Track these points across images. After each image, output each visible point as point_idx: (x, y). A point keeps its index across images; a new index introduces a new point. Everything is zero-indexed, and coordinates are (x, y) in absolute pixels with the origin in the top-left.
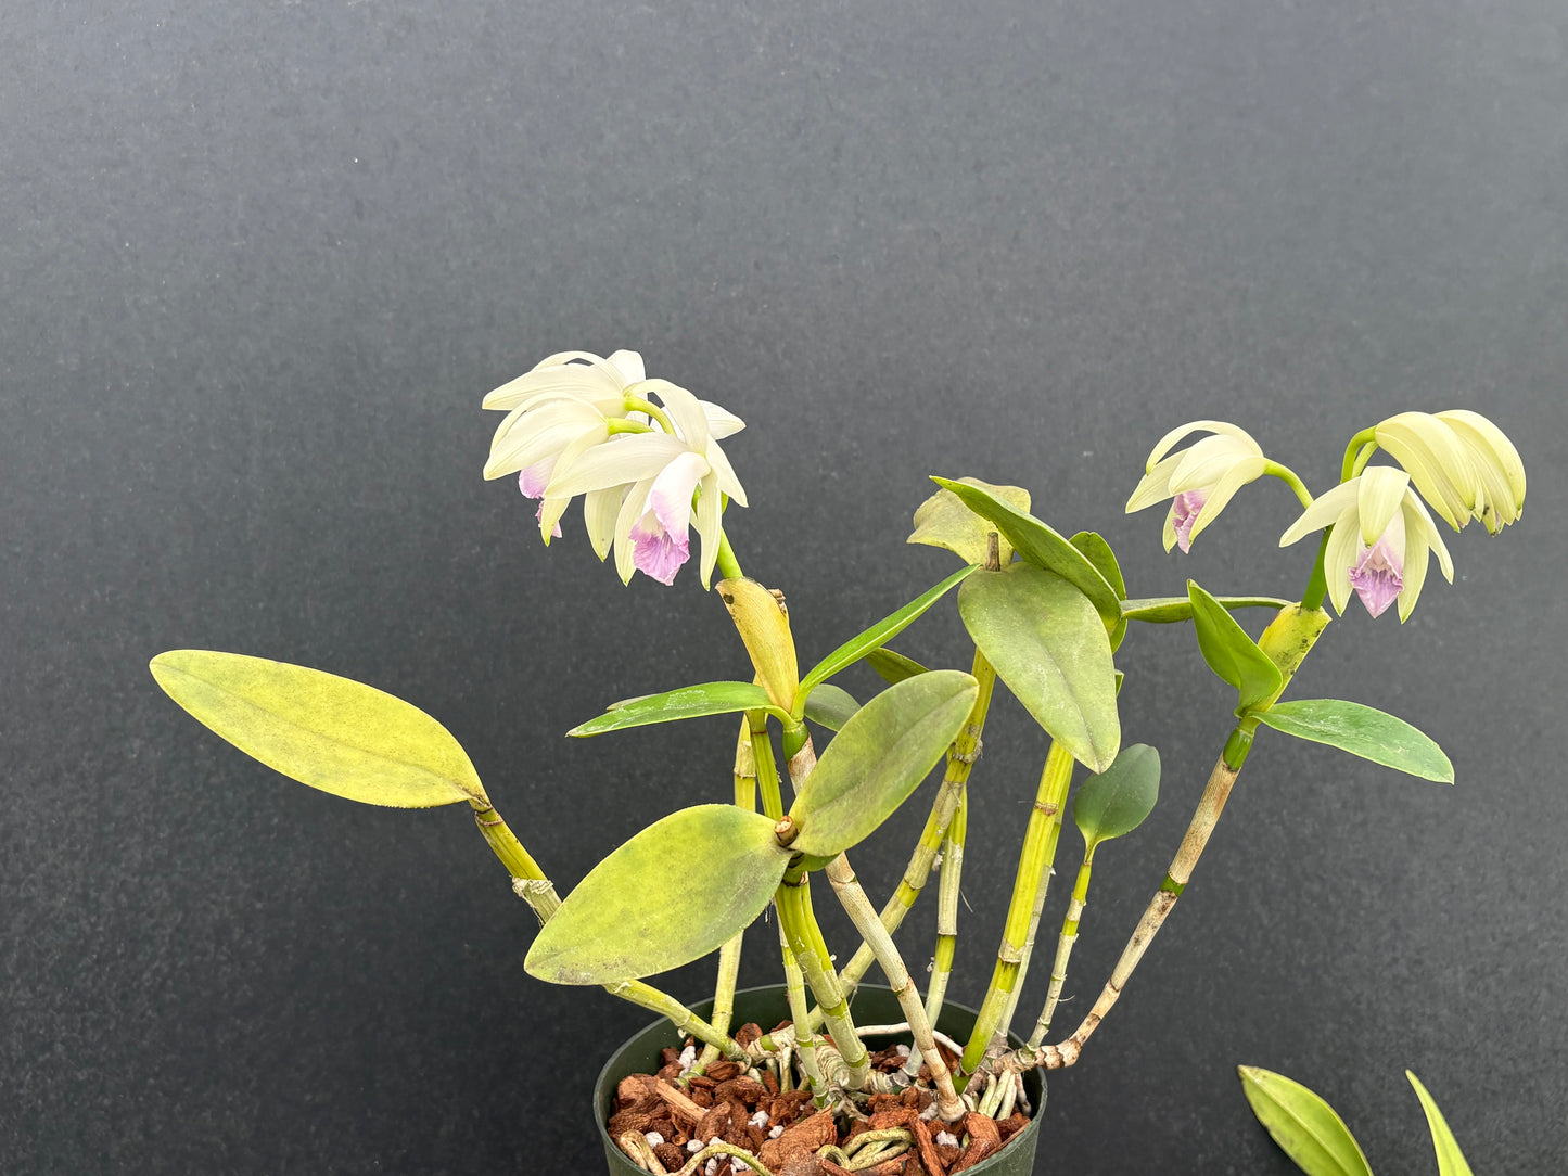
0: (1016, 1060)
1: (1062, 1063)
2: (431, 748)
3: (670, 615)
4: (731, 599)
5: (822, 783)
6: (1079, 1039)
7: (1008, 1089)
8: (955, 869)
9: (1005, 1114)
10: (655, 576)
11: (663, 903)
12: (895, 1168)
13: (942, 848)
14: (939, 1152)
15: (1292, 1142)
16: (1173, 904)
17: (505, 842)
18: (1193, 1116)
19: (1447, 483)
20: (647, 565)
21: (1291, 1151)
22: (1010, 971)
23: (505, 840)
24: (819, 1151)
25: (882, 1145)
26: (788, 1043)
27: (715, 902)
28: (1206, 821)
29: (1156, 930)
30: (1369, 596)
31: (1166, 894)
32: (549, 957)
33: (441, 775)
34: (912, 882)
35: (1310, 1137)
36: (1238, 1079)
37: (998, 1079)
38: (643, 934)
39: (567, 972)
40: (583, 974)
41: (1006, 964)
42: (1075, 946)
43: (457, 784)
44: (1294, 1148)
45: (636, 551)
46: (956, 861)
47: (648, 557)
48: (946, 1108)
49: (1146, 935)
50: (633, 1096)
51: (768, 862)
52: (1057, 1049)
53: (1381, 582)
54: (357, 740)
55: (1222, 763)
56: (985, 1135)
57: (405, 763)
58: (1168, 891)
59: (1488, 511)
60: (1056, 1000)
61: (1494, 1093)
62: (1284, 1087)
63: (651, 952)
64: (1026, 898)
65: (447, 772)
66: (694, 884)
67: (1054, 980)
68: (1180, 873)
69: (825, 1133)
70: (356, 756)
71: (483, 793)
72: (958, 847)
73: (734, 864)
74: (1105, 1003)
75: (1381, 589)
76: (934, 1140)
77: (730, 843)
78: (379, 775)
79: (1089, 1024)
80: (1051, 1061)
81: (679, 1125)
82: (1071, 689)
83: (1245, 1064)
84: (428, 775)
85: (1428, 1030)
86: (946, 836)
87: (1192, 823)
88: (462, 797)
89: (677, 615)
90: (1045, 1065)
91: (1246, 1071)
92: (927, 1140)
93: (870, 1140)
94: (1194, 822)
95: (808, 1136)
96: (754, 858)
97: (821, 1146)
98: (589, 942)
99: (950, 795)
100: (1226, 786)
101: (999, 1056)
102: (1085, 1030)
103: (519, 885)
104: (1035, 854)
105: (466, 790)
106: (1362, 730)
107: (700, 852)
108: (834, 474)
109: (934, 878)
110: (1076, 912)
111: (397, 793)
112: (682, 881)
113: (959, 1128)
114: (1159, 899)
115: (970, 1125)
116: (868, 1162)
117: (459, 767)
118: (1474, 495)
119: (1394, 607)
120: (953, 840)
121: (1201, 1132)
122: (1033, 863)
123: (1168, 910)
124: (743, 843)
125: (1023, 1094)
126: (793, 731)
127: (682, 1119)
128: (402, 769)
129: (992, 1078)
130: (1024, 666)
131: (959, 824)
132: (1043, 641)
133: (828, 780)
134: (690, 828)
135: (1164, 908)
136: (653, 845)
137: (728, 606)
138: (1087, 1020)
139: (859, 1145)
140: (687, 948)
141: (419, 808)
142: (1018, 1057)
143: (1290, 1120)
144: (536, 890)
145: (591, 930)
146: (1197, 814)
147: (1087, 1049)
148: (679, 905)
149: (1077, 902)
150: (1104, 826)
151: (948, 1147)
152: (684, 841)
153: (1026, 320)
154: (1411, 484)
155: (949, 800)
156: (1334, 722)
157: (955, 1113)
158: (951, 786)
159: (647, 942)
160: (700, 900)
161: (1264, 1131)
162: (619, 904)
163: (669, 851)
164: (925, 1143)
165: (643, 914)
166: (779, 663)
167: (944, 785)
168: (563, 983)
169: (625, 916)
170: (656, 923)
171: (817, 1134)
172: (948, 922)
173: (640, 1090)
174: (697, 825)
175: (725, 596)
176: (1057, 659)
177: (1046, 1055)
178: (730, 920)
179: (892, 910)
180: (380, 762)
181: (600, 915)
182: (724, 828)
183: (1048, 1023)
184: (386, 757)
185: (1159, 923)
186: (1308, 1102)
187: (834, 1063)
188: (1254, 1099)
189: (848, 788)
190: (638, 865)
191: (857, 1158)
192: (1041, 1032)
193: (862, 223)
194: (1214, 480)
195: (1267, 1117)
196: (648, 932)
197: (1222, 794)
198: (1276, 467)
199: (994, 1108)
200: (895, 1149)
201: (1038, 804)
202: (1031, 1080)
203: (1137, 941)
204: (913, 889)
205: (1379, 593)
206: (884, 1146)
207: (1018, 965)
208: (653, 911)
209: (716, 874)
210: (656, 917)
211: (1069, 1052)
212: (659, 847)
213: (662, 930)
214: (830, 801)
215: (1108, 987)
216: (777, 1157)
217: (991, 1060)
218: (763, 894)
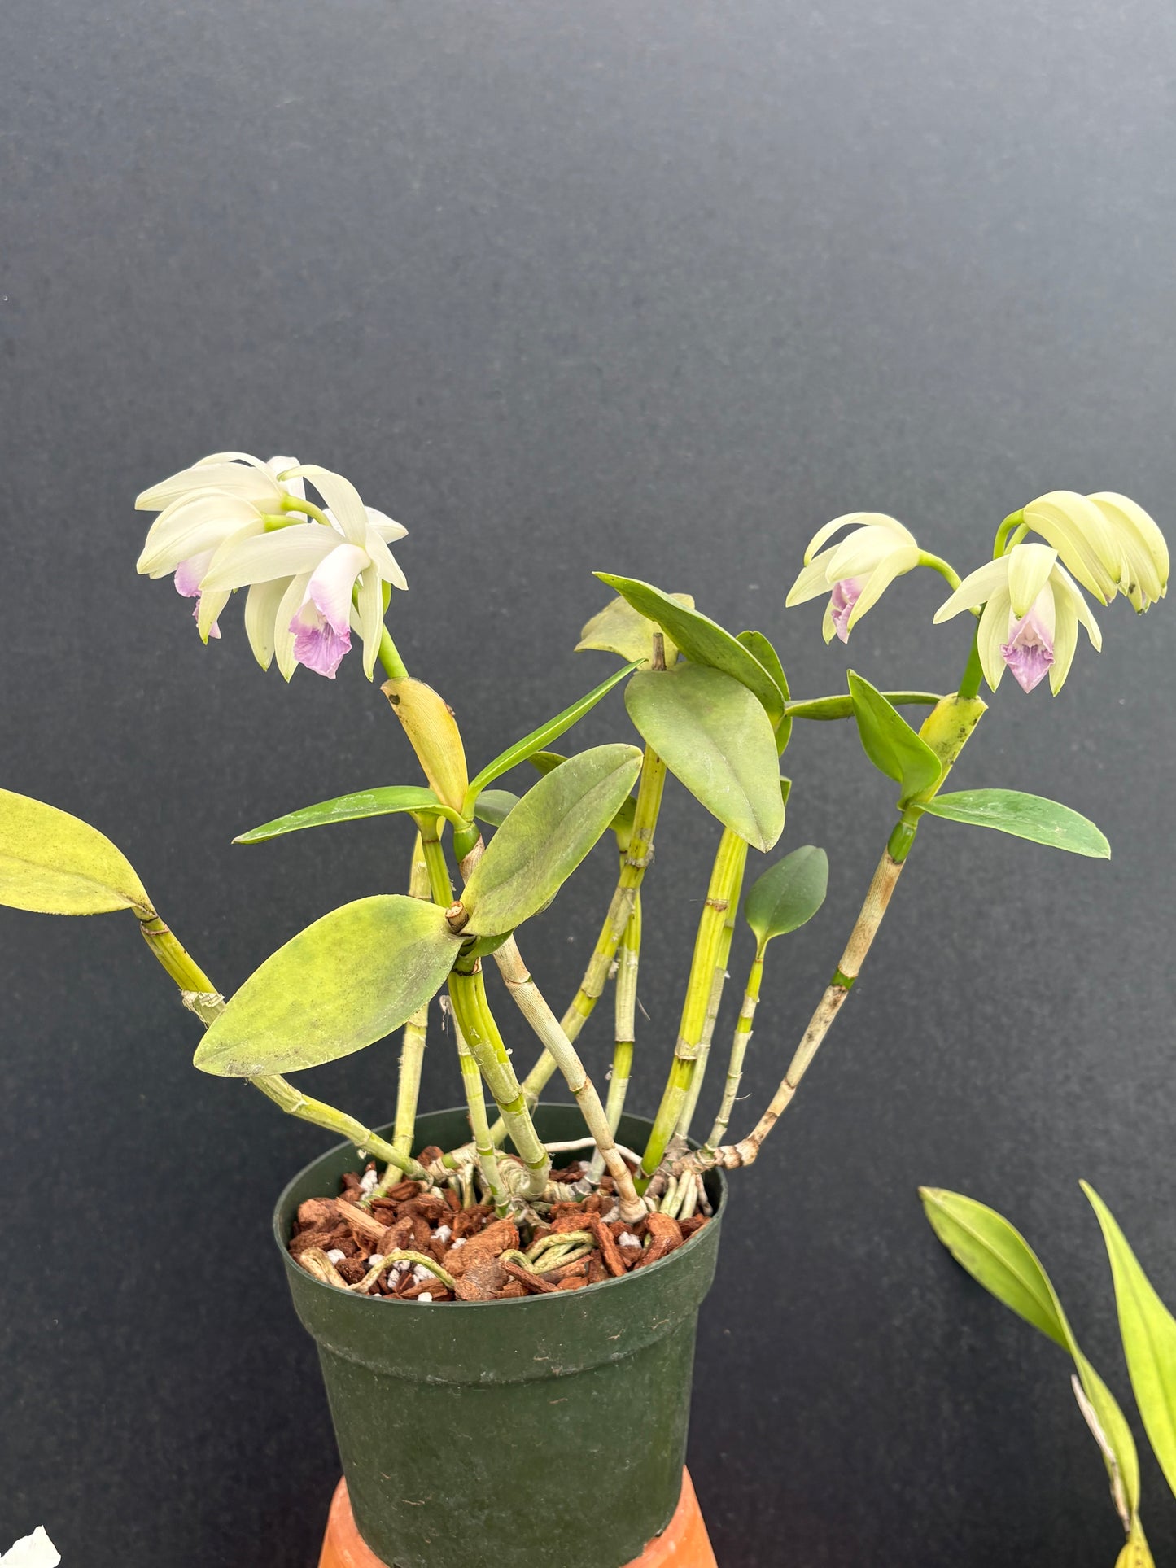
0: (695, 1160)
1: (741, 1162)
2: (93, 856)
3: (342, 757)
4: (396, 699)
5: (491, 866)
6: (757, 1138)
7: (688, 1190)
8: (630, 976)
9: (687, 1214)
10: (318, 669)
11: (334, 993)
12: (578, 1270)
13: (617, 956)
14: (622, 1252)
15: (973, 1260)
16: (843, 998)
17: (172, 952)
18: (876, 1239)
19: (1094, 558)
20: (308, 659)
21: (972, 1268)
22: (686, 1069)
23: (171, 949)
24: (502, 1256)
25: (565, 1248)
26: (470, 1160)
27: (387, 990)
28: (873, 914)
29: (829, 1024)
30: (1021, 670)
31: (837, 988)
32: (219, 1051)
33: (103, 884)
34: (589, 991)
35: (991, 1255)
36: (919, 1201)
37: (678, 1179)
38: (314, 1025)
39: (237, 1065)
40: (254, 1067)
41: (682, 1062)
42: (749, 1042)
43: (120, 892)
44: (976, 1266)
45: (296, 646)
46: (632, 968)
47: (309, 651)
48: (627, 1209)
49: (818, 1030)
50: (314, 1218)
51: (439, 949)
52: (735, 1148)
53: (1033, 657)
54: (16, 850)
55: (887, 855)
56: (666, 1234)
57: (65, 872)
58: (838, 985)
59: (1135, 589)
60: (733, 1099)
61: (1165, 1203)
62: (964, 1207)
63: (323, 1042)
64: (700, 995)
65: (110, 880)
66: (365, 974)
67: (731, 1078)
68: (850, 967)
69: (507, 1238)
70: (17, 865)
71: (148, 901)
72: (633, 953)
73: (405, 953)
74: (782, 1100)
75: (1033, 664)
76: (617, 1241)
77: (401, 932)
78: (39, 884)
79: (766, 1122)
80: (730, 1160)
81: (361, 1241)
82: (736, 774)
83: (927, 1185)
84: (91, 884)
85: (1101, 1144)
86: (621, 944)
87: (860, 917)
88: (126, 905)
89: (349, 756)
90: (724, 1166)
91: (927, 1192)
92: (609, 1241)
93: (552, 1244)
94: (862, 916)
95: (490, 1242)
96: (425, 945)
97: (504, 1250)
98: (259, 1035)
99: (624, 901)
100: (891, 879)
101: (679, 1158)
102: (763, 1128)
103: (189, 998)
105: (130, 899)
106: (1019, 813)
107: (370, 942)
109: (610, 986)
110: (749, 1010)
111: (57, 901)
112: (353, 972)
113: (641, 1228)
114: (830, 994)
115: (652, 1224)
116: (551, 1265)
117: (123, 876)
118: (1119, 568)
119: (1046, 681)
120: (628, 947)
121: (885, 1254)
122: (706, 959)
123: (840, 1004)
124: (414, 931)
125: (704, 1196)
126: (464, 831)
127: (364, 1236)
128: (64, 878)
129: (672, 1180)
130: (690, 755)
131: (633, 931)
132: (708, 732)
133: (497, 863)
134: (359, 919)
135: (835, 1003)
136: (323, 937)
137: (394, 706)
138: (765, 1118)
139: (541, 1250)
140: (359, 1035)
141: (81, 916)
142: (697, 1157)
143: (971, 1239)
144: (207, 1003)
145: (261, 1024)
146: (864, 908)
147: (766, 1149)
148: (351, 995)
149: (750, 999)
150: (774, 924)
151: (630, 1248)
152: (354, 933)
153: (689, 455)
154: (1059, 560)
155: (623, 906)
156: (993, 808)
157: (636, 1213)
158: (624, 891)
159: (319, 1032)
160: (371, 990)
161: (946, 1251)
162: (289, 998)
163: (339, 943)
164: (607, 1244)
165: (314, 1005)
167: (618, 891)
168: (234, 1075)
169: (295, 1009)
170: (327, 1014)
171: (499, 1240)
172: (625, 1028)
173: (321, 1212)
174: (368, 916)
175: (391, 696)
176: (721, 747)
177: (724, 1155)
178: (402, 1006)
179: (570, 1021)
180: (40, 871)
181: (270, 1008)
182: (394, 917)
183: (726, 1121)
184: (45, 866)
185: (831, 1017)
186: (988, 1221)
187: (516, 1175)
188: (935, 1219)
189: (518, 869)
190: (307, 958)
191: (540, 1262)
192: (719, 1132)
193: (524, 359)
194: (871, 569)
195: (949, 1237)
196: (320, 1023)
197: (888, 886)
198: (930, 558)
199: (675, 1209)
200: (578, 1252)
201: (709, 901)
202: (711, 1180)
203: (811, 1037)
204: (590, 998)
205: (1031, 668)
206: (565, 1251)
207: (694, 1062)
208: (324, 1003)
209: (387, 963)
210: (328, 1008)
211: (747, 1151)
212: (329, 939)
213: (333, 1020)
214: (499, 884)
215: (784, 1086)
216: (460, 1265)
217: (671, 1163)
218: (435, 978)
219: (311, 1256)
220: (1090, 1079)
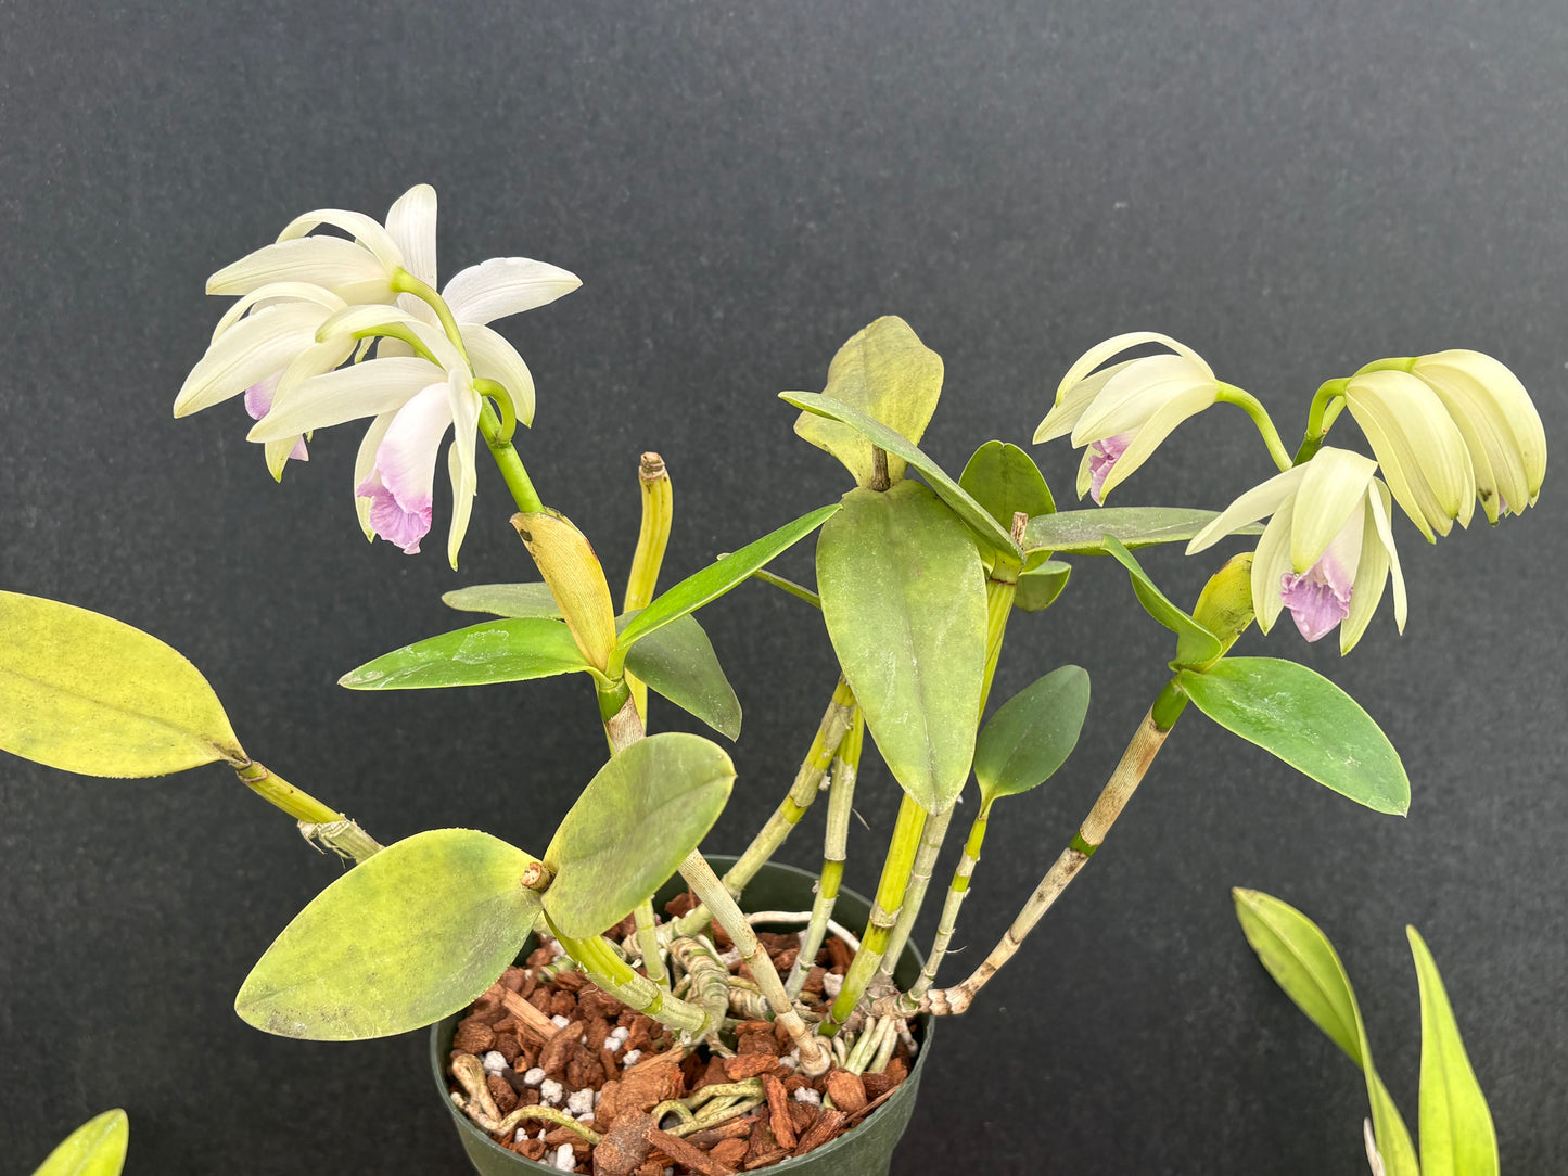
0: (896, 1007)
1: (950, 1011)
2: (175, 695)
4: (529, 538)
5: (578, 829)
6: (971, 988)
7: (886, 1034)
8: (845, 791)
9: (880, 1066)
10: (398, 541)
11: (396, 942)
12: (740, 1131)
13: (830, 769)
14: (791, 1113)
15: (1282, 969)
16: (1082, 864)
18: (1178, 934)
19: (1423, 484)
20: (388, 526)
21: (1280, 977)
22: (881, 937)
24: (656, 1110)
25: (730, 1101)
26: (664, 944)
27: (453, 952)
28: (1126, 782)
29: (1063, 888)
30: (1303, 618)
31: (1075, 854)
32: (263, 997)
33: (183, 730)
34: (797, 799)
35: (1302, 967)
36: (1231, 902)
37: (877, 1021)
38: (370, 979)
39: (280, 1019)
40: (297, 1024)
41: (877, 928)
42: (965, 901)
43: (205, 739)
44: (1284, 975)
46: (846, 784)
48: (806, 1064)
49: (1051, 892)
51: (514, 913)
52: (945, 996)
53: (1323, 597)
54: (85, 688)
55: (1149, 720)
56: (848, 1091)
57: (140, 716)
58: (1077, 850)
60: (942, 954)
61: (1516, 929)
62: (1280, 913)
63: (375, 1006)
64: (900, 863)
65: (193, 726)
66: (432, 924)
67: (940, 934)
68: (1093, 833)
69: (665, 1088)
70: (82, 708)
71: (239, 748)
72: (849, 768)
73: (479, 908)
74: (1002, 954)
75: (1323, 606)
76: (791, 1095)
77: (476, 881)
78: (107, 735)
79: (983, 974)
80: (938, 1009)
81: (525, 1045)
83: (1241, 885)
84: (169, 732)
85: (1451, 861)
86: (836, 754)
87: (1111, 780)
88: (215, 756)
90: (930, 1012)
91: (1241, 894)
92: (779, 1102)
93: (718, 1094)
94: (1113, 780)
95: (648, 1087)
96: (500, 906)
97: (660, 1102)
98: (310, 981)
99: (837, 718)
100: (1152, 747)
101: (882, 996)
102: (978, 979)
103: (307, 830)
104: (912, 816)
105: (217, 746)
106: (1310, 722)
107: (442, 886)
108: (811, 225)
109: (822, 799)
110: (967, 868)
111: (123, 760)
112: (419, 919)
113: (819, 1084)
114: (1067, 857)
115: (831, 1087)
116: (712, 1120)
117: (209, 720)
119: (1335, 633)
120: (844, 760)
121: (1186, 950)
122: (909, 827)
123: (1077, 870)
124: (490, 883)
125: (907, 1036)
126: (609, 692)
127: (528, 1040)
128: (137, 725)
129: (870, 1021)
130: (872, 654)
131: (852, 743)
132: (907, 610)
133: (583, 828)
134: (431, 856)
135: (1072, 869)
136: (388, 872)
137: (526, 543)
138: (981, 968)
139: (706, 1098)
140: (412, 1010)
141: (151, 778)
142: (898, 1004)
143: (1283, 947)
144: (327, 834)
145: (313, 967)
146: (1117, 772)
147: (979, 999)
148: (415, 948)
149: (969, 858)
150: (1006, 778)
151: (805, 1105)
152: (424, 871)
155: (836, 723)
156: (1281, 703)
157: (817, 1070)
158: (837, 710)
159: (373, 991)
160: (437, 946)
161: (1253, 955)
162: (347, 939)
163: (407, 880)
164: (776, 1106)
165: (373, 954)
166: (589, 615)
167: (832, 706)
168: (274, 1032)
169: (352, 954)
170: (386, 968)
171: (657, 1088)
172: (836, 845)
174: (440, 855)
175: (522, 532)
176: (918, 643)
177: (931, 1003)
178: (462, 984)
179: (776, 825)
180: (111, 715)
181: (325, 950)
182: (469, 862)
183: (933, 974)
184: (119, 709)
185: (1066, 880)
186: (1305, 932)
187: (707, 978)
188: (1247, 922)
189: (602, 848)
190: (371, 894)
191: (701, 1114)
192: (930, 970)
194: (1140, 422)
195: (1259, 941)
196: (376, 978)
197: (1148, 754)
198: (1232, 392)
199: (866, 1059)
200: (746, 1105)
202: (918, 1024)
203: (1041, 897)
204: (798, 808)
205: (1319, 611)
206: (732, 1102)
207: (889, 931)
208: (383, 953)
209: (458, 917)
210: (388, 960)
211: (958, 999)
212: (396, 874)
213: (391, 978)
215: (1006, 939)
216: (613, 1108)
217: (872, 1000)
218: (502, 957)
219: (465, 1065)
220: (1450, 791)
